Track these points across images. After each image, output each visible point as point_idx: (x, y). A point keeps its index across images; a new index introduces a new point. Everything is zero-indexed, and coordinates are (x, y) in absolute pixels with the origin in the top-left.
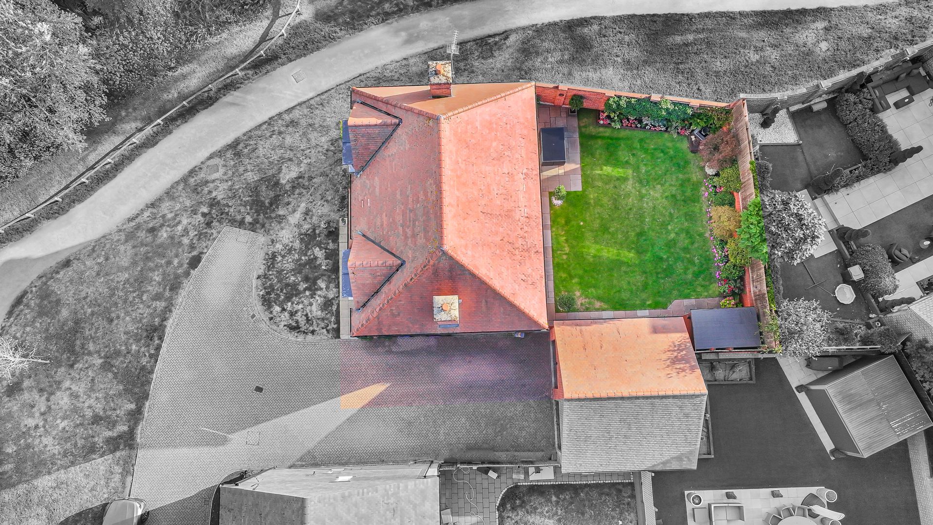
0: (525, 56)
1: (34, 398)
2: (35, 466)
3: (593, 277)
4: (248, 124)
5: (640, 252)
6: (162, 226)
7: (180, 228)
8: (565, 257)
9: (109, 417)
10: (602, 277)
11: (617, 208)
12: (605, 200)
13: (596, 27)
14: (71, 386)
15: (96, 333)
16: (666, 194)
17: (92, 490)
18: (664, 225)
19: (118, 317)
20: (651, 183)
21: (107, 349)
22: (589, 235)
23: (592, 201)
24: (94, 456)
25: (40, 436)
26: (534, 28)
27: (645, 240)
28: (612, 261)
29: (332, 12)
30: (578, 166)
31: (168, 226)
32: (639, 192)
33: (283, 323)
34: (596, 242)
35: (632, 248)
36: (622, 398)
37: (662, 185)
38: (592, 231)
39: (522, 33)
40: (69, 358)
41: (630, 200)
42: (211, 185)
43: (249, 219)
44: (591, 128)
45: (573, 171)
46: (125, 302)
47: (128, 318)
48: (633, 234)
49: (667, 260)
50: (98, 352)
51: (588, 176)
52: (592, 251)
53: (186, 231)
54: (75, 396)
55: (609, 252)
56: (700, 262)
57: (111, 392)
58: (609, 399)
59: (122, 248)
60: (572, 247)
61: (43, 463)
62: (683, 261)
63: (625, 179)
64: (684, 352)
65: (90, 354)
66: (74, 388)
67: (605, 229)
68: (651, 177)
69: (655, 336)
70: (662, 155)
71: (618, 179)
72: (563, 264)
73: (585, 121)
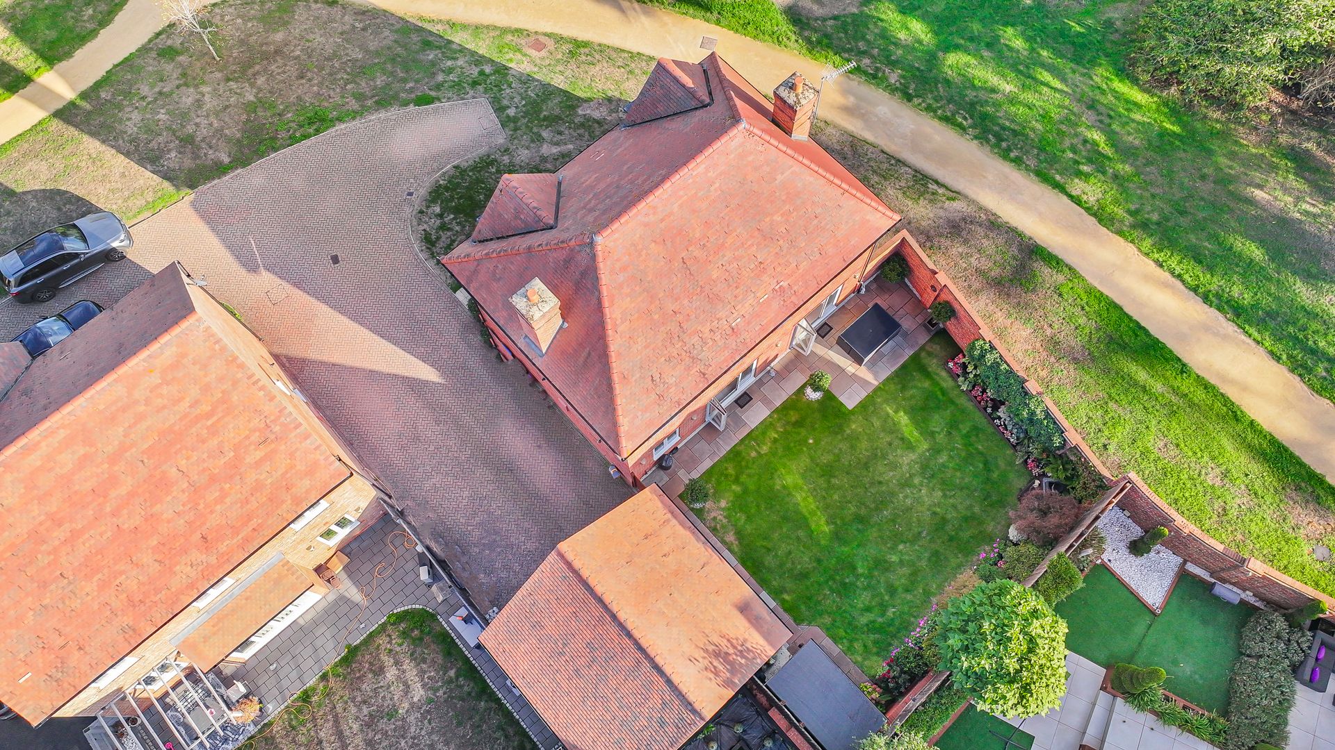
0: (950, 233)
1: (172, 75)
2: (102, 126)
3: (758, 506)
4: (614, 40)
5: (837, 536)
6: (440, 48)
7: (449, 63)
8: (753, 454)
9: (199, 148)
10: (768, 515)
11: (866, 466)
12: (864, 445)
13: (1060, 278)
14: (207, 95)
15: (278, 74)
16: (938, 510)
17: (112, 191)
18: (897, 538)
19: (310, 80)
20: (935, 481)
21: (269, 95)
22: (804, 461)
23: (848, 431)
24: (148, 166)
25: (137, 108)
26: (993, 218)
27: (858, 530)
28: (798, 512)
29: (807, 19)
30: (876, 383)
31: (443, 53)
32: (910, 476)
33: (425, 226)
34: (803, 476)
35: (835, 523)
36: (614, 617)
37: (945, 496)
38: (812, 460)
39: (974, 209)
40: (235, 71)
41: (891, 474)
42: (519, 56)
43: (511, 112)
44: (935, 361)
45: (865, 383)
46: (330, 74)
47: (315, 88)
48: (853, 509)
49: (858, 576)
50: (260, 90)
51: (874, 404)
52: (789, 480)
53: (450, 71)
54: (199, 103)
55: (805, 499)
56: (892, 619)
57: (227, 131)
58: (600, 600)
59: (387, 33)
60: (773, 453)
61: (110, 129)
62: (873, 596)
63: (910, 447)
64: (743, 661)
65: (252, 85)
66: (207, 98)
67: (828, 472)
68: (942, 476)
69: (736, 613)
70: (981, 466)
71: (902, 439)
72: (744, 458)
73: (936, 348)
